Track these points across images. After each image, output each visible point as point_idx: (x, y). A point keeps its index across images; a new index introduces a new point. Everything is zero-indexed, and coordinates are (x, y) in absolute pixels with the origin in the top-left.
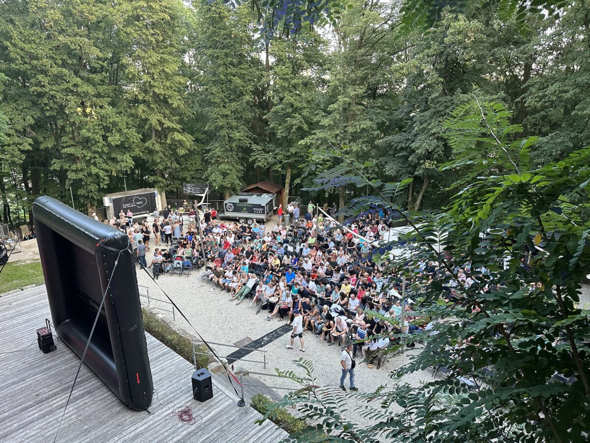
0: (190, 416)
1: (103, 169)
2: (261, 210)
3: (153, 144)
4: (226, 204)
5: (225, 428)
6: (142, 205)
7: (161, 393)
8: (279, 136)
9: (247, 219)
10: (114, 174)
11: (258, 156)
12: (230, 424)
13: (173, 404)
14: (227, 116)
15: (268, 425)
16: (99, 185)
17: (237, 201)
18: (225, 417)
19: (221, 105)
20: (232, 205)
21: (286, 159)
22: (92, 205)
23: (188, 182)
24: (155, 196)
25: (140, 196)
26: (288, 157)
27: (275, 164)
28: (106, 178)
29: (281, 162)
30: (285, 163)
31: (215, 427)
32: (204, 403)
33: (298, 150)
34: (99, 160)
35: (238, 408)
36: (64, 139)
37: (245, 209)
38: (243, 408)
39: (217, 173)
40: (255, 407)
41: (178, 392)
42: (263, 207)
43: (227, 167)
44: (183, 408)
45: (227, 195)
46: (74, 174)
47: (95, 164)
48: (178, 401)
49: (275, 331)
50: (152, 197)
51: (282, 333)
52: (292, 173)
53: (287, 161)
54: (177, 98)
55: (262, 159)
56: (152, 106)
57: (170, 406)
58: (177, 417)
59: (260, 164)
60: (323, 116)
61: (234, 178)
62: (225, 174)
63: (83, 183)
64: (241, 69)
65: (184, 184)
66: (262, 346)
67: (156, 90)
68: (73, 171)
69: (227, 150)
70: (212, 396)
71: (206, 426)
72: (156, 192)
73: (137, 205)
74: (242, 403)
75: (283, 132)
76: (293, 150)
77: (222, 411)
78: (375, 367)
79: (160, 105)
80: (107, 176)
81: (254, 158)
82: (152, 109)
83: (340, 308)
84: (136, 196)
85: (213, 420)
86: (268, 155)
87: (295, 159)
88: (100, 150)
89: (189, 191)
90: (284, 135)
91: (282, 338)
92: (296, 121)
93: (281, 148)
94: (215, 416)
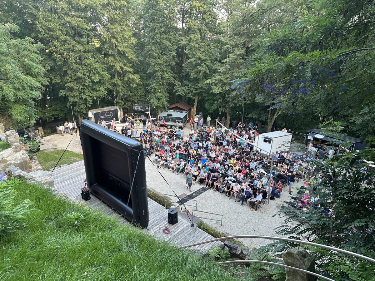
0: (168, 231)
1: (88, 96)
2: (180, 120)
3: (117, 81)
4: (159, 117)
5: (187, 237)
6: (110, 116)
7: (152, 220)
8: (192, 77)
9: (172, 126)
10: (95, 98)
11: (179, 89)
12: (189, 235)
13: (158, 226)
14: (160, 64)
15: (207, 236)
16: (86, 105)
17: (166, 115)
18: (186, 232)
19: (157, 57)
20: (163, 117)
21: (195, 91)
22: (81, 116)
23: (136, 103)
24: (117, 112)
25: (109, 111)
26: (196, 89)
27: (189, 93)
28: (90, 101)
29: (192, 92)
30: (194, 93)
31: (182, 236)
32: (174, 225)
33: (203, 86)
34: (86, 90)
35: (191, 228)
36: (67, 78)
37: (171, 120)
38: (194, 228)
39: (154, 98)
40: (199, 227)
41: (160, 220)
42: (182, 119)
43: (160, 95)
44: (164, 227)
45: (160, 111)
46: (72, 98)
47: (84, 93)
48: (161, 224)
49: (198, 190)
50: (116, 112)
51: (202, 191)
52: (198, 98)
53: (196, 92)
54: (131, 53)
55: (181, 90)
56: (117, 58)
57: (157, 226)
58: (162, 232)
59: (180, 93)
60: (219, 65)
61: (164, 102)
62: (159, 99)
63: (77, 104)
64: (169, 35)
65: (134, 104)
66: (193, 198)
67: (119, 48)
68: (71, 96)
69: (160, 85)
70: (177, 222)
71: (177, 236)
72: (118, 109)
73: (108, 116)
74: (193, 226)
75: (195, 75)
76: (200, 85)
77: (183, 229)
78: (254, 210)
79: (121, 57)
80: (91, 99)
81: (176, 89)
82: (117, 60)
83: (233, 179)
84: (107, 111)
85: (180, 233)
86: (185, 88)
87: (201, 90)
88: (87, 85)
89: (136, 108)
90: (195, 76)
91: (202, 194)
92: (203, 68)
93: (192, 84)
94: (181, 231)
